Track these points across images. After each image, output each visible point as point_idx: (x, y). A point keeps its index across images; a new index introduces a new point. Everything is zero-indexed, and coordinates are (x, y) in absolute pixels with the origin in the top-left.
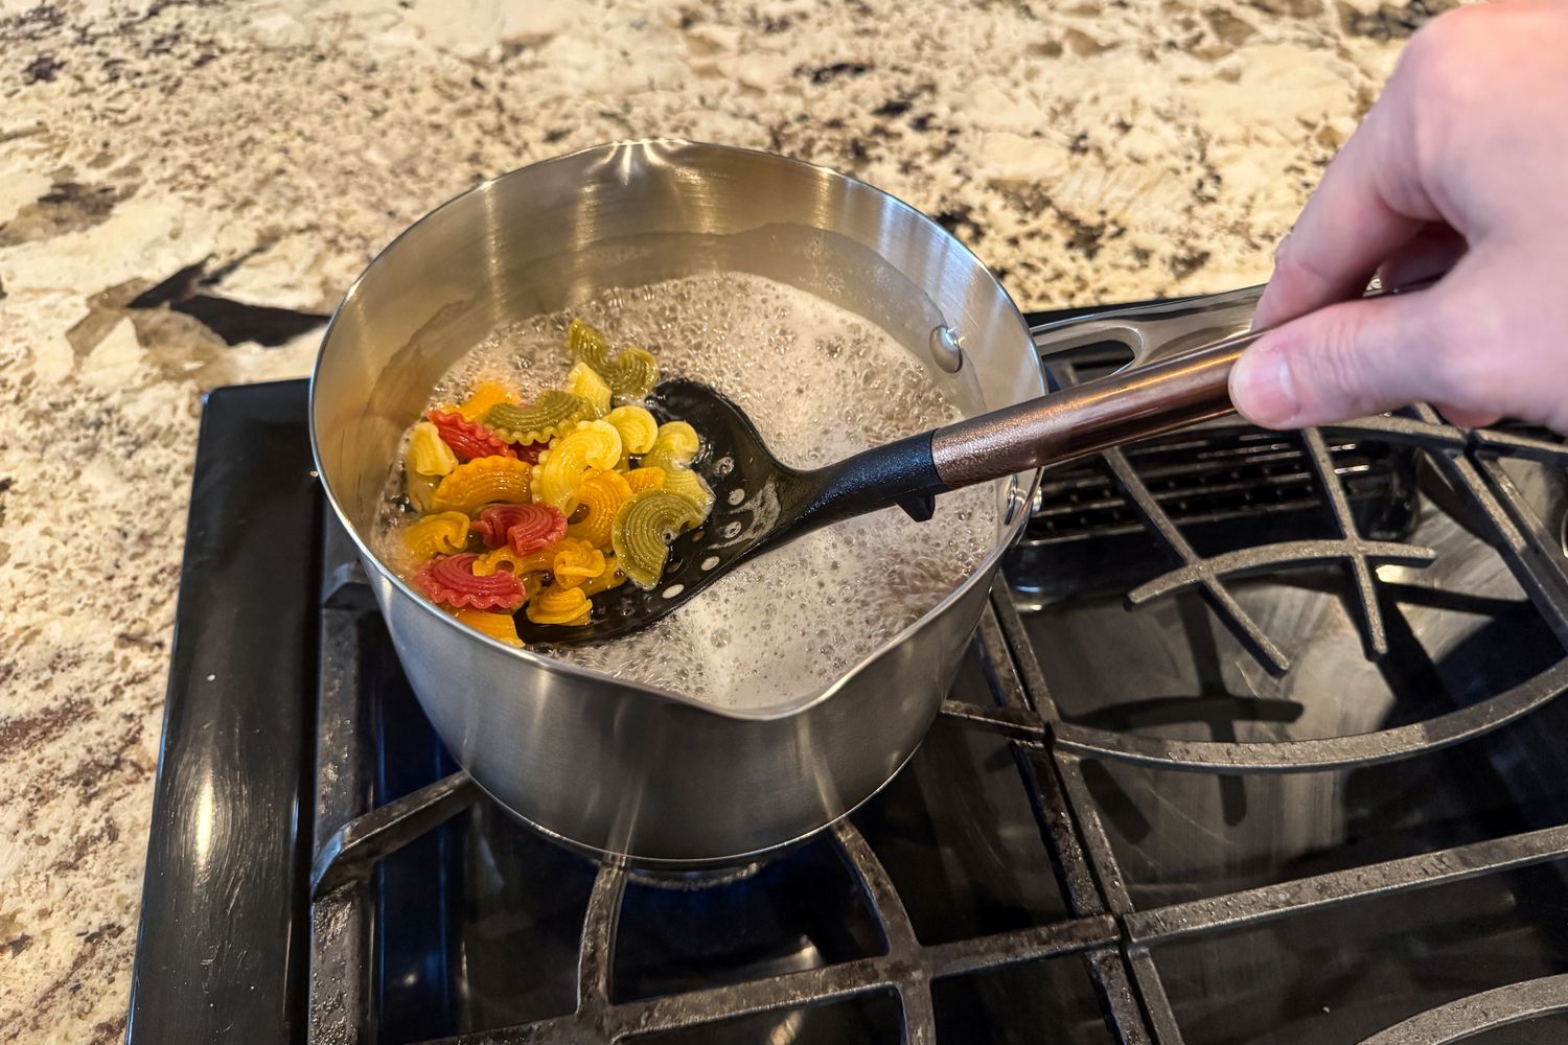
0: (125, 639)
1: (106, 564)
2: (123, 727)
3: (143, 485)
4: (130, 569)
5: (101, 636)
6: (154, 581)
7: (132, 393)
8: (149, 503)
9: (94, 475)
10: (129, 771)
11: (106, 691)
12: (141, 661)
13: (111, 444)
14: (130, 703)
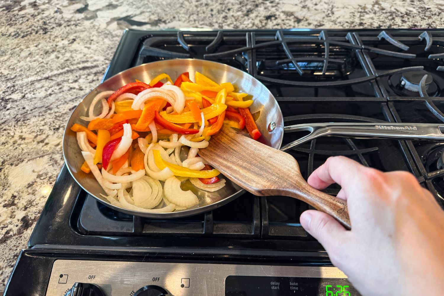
0: (105, 59)
1: (105, 50)
2: (103, 69)
3: (113, 42)
4: (108, 51)
5: (102, 58)
6: (112, 53)
7: (114, 30)
8: (114, 44)
9: (106, 40)
10: (102, 74)
11: (101, 65)
12: (107, 62)
13: (110, 36)
14: (104, 66)
